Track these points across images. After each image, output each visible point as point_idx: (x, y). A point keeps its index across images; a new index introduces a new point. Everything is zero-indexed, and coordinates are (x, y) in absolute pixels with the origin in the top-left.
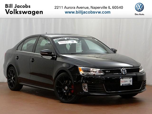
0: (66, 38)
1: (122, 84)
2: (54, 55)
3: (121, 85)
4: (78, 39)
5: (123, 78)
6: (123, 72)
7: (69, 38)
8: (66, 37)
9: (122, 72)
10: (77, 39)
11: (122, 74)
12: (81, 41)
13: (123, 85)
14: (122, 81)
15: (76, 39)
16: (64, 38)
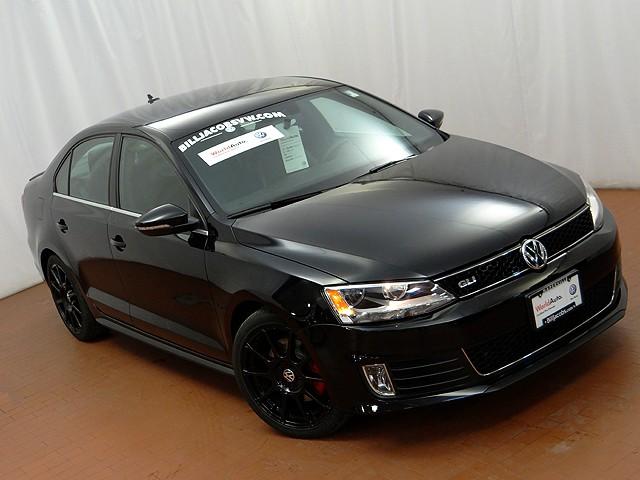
0: (229, 127)
1: (545, 320)
2: (196, 223)
3: (539, 324)
4: (280, 114)
5: (542, 292)
6: (532, 259)
7: (242, 120)
8: (229, 120)
9: (529, 260)
10: (276, 115)
11: (532, 271)
12: (293, 121)
13: (549, 320)
14: (539, 308)
15: (271, 116)
16: (223, 127)
